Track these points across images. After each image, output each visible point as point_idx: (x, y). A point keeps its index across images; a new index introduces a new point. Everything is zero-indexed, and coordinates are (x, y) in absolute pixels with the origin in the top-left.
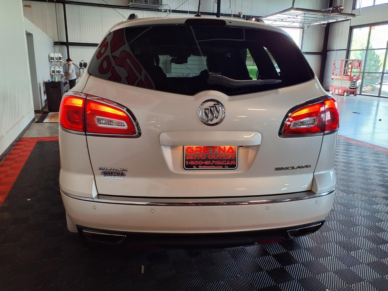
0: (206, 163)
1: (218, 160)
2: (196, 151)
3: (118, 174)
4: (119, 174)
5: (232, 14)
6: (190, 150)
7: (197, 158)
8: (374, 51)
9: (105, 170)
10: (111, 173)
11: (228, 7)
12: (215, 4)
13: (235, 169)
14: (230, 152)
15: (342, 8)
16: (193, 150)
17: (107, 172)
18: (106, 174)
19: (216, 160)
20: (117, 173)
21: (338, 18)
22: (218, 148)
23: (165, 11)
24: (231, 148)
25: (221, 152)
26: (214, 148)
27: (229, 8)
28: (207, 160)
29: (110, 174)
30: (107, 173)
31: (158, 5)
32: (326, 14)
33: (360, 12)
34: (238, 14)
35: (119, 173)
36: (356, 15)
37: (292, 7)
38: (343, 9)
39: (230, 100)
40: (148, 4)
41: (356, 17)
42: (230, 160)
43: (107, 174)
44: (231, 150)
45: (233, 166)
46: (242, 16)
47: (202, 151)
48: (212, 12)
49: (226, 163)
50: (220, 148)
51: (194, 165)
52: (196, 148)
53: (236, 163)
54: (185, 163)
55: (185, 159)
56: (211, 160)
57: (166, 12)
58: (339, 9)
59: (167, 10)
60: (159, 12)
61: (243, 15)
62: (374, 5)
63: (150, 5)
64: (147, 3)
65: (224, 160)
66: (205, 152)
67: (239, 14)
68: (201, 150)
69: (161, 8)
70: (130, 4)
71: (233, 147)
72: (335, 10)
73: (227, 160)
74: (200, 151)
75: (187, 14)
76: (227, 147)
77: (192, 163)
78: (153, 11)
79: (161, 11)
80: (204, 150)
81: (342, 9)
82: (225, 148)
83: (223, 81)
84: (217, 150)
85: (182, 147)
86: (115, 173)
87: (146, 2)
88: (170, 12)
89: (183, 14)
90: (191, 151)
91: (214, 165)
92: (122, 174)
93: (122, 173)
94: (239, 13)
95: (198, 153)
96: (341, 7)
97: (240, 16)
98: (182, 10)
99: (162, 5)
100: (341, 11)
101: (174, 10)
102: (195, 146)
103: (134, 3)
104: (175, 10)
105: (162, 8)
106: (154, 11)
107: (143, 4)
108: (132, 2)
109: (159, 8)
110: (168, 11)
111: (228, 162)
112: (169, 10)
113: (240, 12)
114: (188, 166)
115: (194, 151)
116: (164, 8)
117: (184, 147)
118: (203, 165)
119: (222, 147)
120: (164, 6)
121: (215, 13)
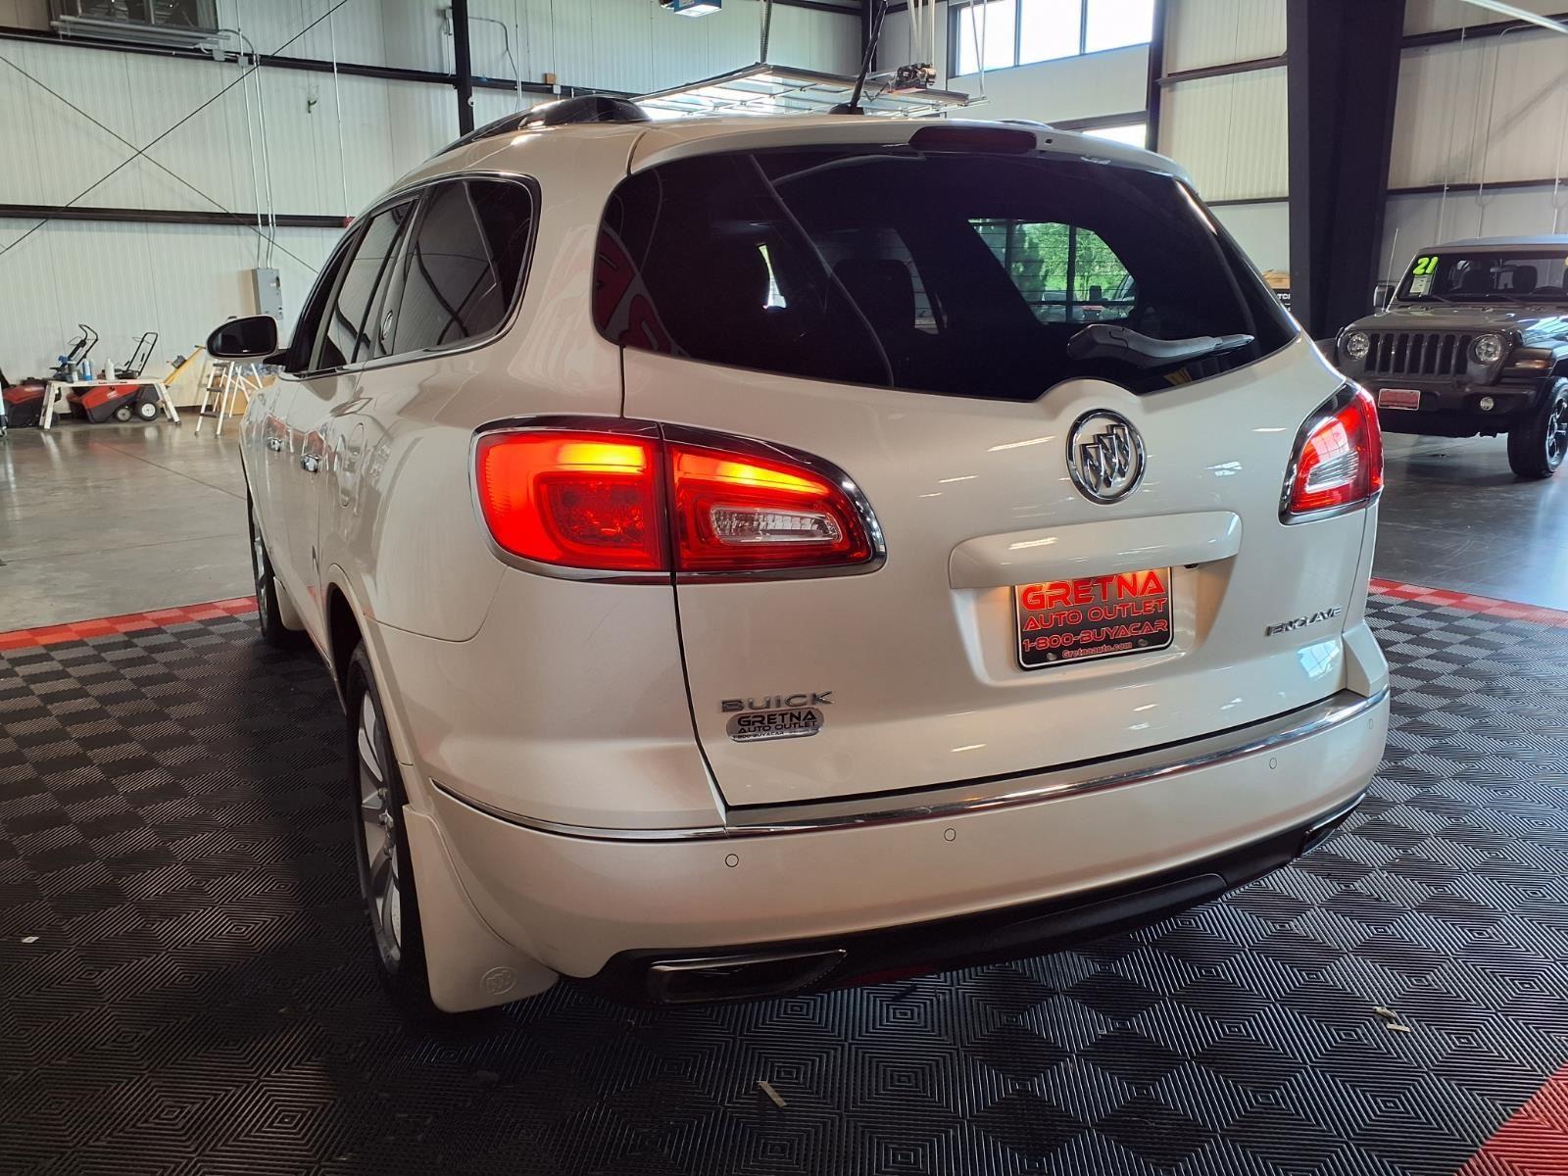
0: (1084, 636)
1: (1118, 621)
2: (1052, 599)
3: (796, 717)
4: (799, 718)
5: (520, 80)
6: (1034, 598)
7: (1056, 623)
8: (1021, 228)
9: (746, 711)
10: (769, 719)
11: (500, 51)
12: (444, 37)
13: (1168, 646)
14: (1152, 591)
15: (931, 71)
16: (1041, 597)
17: (754, 717)
18: (749, 725)
19: (1111, 624)
20: (792, 715)
21: (911, 107)
22: (1115, 582)
23: (227, 60)
24: (1151, 576)
25: (1125, 591)
26: (1104, 581)
27: (503, 54)
28: (1086, 625)
29: (766, 721)
30: (749, 722)
31: (196, 31)
32: (876, 92)
33: (981, 87)
34: (540, 82)
35: (797, 715)
36: (970, 97)
37: (759, 61)
38: (934, 77)
39: (1149, 409)
40: (148, 23)
41: (972, 106)
42: (1152, 619)
43: (754, 722)
44: (1152, 584)
45: (1160, 639)
46: (557, 90)
47: (1071, 597)
48: (432, 68)
49: (1140, 628)
50: (1121, 581)
51: (1050, 650)
52: (1053, 587)
53: (1168, 627)
54: (1023, 646)
55: (1021, 632)
56: (1098, 626)
57: (234, 65)
58: (923, 76)
59: (239, 54)
60: (201, 62)
61: (562, 87)
62: (1018, 66)
63: (155, 28)
64: (144, 19)
65: (1135, 620)
66: (1078, 600)
67: (546, 80)
68: (1067, 594)
69: (208, 46)
70: (64, 21)
71: (1158, 573)
72: (907, 78)
73: (1142, 620)
74: (1063, 597)
75: (329, 74)
76: (1142, 576)
77: (1042, 643)
78: (170, 55)
79: (211, 58)
80: (1077, 592)
81: (930, 76)
82: (1134, 577)
83: (1131, 346)
84: (1112, 587)
85: (1007, 590)
86: (783, 715)
87: (138, 13)
88: (251, 62)
89: (311, 73)
90: (1038, 602)
91: (1109, 642)
92: (810, 717)
93: (810, 713)
94: (546, 75)
95: (1059, 604)
96: (926, 69)
97: (550, 91)
98: (304, 58)
99: (217, 30)
100: (927, 81)
101: (270, 54)
102: (1048, 584)
103: (81, 17)
104: (273, 57)
105: (217, 43)
106: (176, 55)
107: (122, 25)
108: (74, 13)
109: (202, 46)
110: (243, 60)
111: (1147, 625)
112: (245, 55)
113: (546, 72)
114: (1032, 657)
115: (1046, 599)
116: (221, 45)
117: (1013, 589)
118: (1076, 646)
119: (1128, 577)
120: (228, 38)
121: (446, 72)
